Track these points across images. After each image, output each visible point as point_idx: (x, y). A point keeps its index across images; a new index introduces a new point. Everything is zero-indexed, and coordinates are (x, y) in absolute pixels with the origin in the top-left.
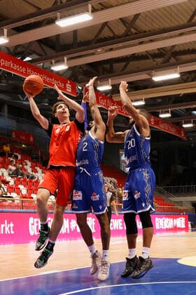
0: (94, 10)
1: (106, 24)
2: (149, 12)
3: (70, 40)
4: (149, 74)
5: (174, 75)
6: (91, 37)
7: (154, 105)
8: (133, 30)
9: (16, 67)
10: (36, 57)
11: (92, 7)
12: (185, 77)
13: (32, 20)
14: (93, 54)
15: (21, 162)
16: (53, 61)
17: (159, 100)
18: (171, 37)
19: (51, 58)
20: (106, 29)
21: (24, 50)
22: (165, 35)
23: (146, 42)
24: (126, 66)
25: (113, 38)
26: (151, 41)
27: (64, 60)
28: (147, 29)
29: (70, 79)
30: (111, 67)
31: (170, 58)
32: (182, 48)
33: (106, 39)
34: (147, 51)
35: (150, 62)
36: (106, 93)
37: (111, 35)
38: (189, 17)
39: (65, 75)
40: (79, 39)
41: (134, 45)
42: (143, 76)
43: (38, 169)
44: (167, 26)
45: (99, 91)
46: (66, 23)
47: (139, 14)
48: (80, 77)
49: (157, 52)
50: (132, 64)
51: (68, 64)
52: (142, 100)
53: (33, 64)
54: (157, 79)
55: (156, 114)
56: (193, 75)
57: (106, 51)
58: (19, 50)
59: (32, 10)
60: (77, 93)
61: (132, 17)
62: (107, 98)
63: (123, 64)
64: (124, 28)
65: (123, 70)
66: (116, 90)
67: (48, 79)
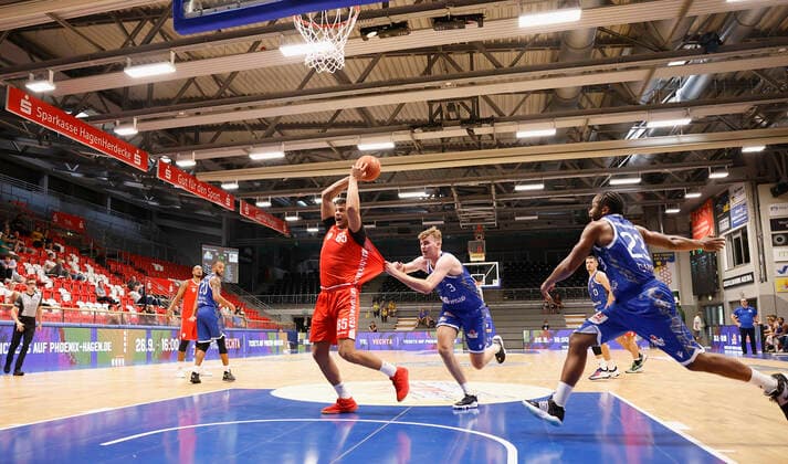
0: (178, 60)
1: (192, 80)
2: (250, 71)
3: (144, 97)
4: (244, 150)
6: (171, 94)
7: (251, 190)
8: (227, 91)
9: (63, 125)
10: (94, 113)
11: (176, 56)
12: (291, 158)
13: (92, 63)
14: (173, 117)
15: (65, 256)
17: (257, 184)
18: (277, 105)
19: (118, 117)
20: (192, 86)
21: (76, 101)
22: (269, 102)
23: (245, 109)
24: (216, 137)
25: (201, 99)
26: (251, 108)
27: (132, 122)
28: (246, 92)
29: (140, 148)
30: (197, 136)
31: (274, 132)
32: (289, 121)
33: (191, 100)
34: (244, 121)
35: (247, 134)
36: (188, 170)
37: (199, 95)
38: (300, 83)
39: (133, 142)
40: (156, 95)
41: (229, 111)
42: (236, 152)
43: (88, 266)
44: (272, 91)
45: (177, 167)
46: (139, 74)
47: (237, 72)
48: (154, 146)
49: (257, 122)
50: (226, 135)
51: (138, 128)
52: (235, 182)
53: (89, 123)
54: (255, 157)
55: (252, 202)
56: (301, 156)
57: (191, 115)
58: (69, 101)
59: (94, 50)
61: (226, 77)
62: (188, 177)
63: (212, 134)
64: (216, 86)
65: (213, 141)
66: (202, 166)
67: (109, 146)
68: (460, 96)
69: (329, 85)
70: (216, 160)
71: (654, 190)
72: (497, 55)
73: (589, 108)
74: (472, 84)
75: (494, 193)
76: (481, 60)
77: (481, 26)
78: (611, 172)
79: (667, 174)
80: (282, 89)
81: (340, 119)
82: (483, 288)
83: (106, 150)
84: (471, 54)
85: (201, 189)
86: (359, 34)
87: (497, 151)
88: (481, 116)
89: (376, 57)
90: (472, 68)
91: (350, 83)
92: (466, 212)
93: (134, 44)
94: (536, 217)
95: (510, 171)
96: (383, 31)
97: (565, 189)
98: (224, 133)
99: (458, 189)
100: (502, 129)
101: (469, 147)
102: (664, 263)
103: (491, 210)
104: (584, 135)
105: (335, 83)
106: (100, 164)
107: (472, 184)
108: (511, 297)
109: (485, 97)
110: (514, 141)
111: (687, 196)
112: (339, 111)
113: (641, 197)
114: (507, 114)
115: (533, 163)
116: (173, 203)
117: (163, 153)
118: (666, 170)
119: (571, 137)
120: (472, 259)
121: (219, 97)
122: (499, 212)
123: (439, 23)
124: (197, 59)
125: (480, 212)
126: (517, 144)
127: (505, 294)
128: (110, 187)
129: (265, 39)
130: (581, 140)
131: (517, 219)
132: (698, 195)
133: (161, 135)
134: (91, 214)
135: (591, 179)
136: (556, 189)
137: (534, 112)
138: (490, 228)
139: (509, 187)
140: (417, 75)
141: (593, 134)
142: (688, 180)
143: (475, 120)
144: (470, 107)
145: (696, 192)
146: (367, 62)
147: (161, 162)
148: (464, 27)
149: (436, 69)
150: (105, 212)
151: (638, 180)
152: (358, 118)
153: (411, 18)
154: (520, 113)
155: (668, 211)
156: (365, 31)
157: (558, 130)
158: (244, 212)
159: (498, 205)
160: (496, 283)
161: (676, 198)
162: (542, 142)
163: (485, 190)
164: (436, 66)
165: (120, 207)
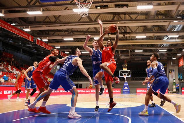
0: (43, 11)
1: (47, 17)
2: (65, 15)
3: (33, 20)
4: (62, 37)
5: (71, 39)
6: (42, 20)
7: (64, 49)
8: (58, 20)
9: (7, 27)
10: (17, 24)
11: (43, 9)
12: (75, 40)
13: (17, 9)
14: (42, 27)
15: (6, 65)
16: (24, 27)
17: (66, 47)
18: (72, 25)
19: (24, 26)
20: (48, 18)
21: (12, 20)
22: (69, 24)
23: (63, 26)
24: (54, 33)
26: (65, 26)
27: (29, 27)
28: (63, 21)
29: (31, 35)
30: (49, 33)
31: (71, 33)
32: (75, 30)
33: (47, 22)
34: (62, 29)
35: (63, 33)
36: (46, 42)
37: (50, 21)
38: (78, 20)
39: (29, 33)
40: (36, 20)
41: (58, 26)
42: (60, 38)
43: (14, 69)
44: (71, 21)
45: (42, 41)
46: (31, 13)
47: (61, 15)
48: (36, 35)
49: (66, 30)
50: (57, 33)
51: (31, 29)
52: (59, 46)
53: (16, 27)
54: (65, 39)
55: (64, 52)
56: (78, 40)
57: (47, 27)
58: (10, 20)
59: (17, 5)
60: (34, 41)
61: (57, 16)
62: (46, 44)
63: (53, 32)
64: (55, 19)
65: (53, 34)
66: (49, 41)
67: (21, 34)
68: (122, 26)
69: (86, 21)
70: (54, 40)
71: (170, 53)
72: (132, 16)
73: (154, 31)
74: (125, 23)
75: (130, 52)
76: (127, 17)
77: (127, 8)
78: (160, 48)
79: (173, 49)
80: (73, 21)
81: (89, 30)
82: (126, 77)
83: (21, 35)
84: (125, 15)
85: (49, 48)
86: (95, 7)
87: (131, 41)
88: (127, 32)
89: (99, 14)
90: (125, 19)
91: (92, 20)
92: (122, 57)
93: (30, 5)
94: (140, 59)
95: (134, 46)
96: (101, 7)
97: (148, 52)
98: (56, 32)
99: (121, 51)
100: (132, 35)
101: (123, 40)
102: (172, 72)
103: (129, 57)
104: (153, 38)
105: (88, 20)
106: (19, 39)
107: (124, 49)
108: (134, 80)
109: (128, 27)
110: (135, 39)
111: (178, 55)
112: (89, 28)
113: (167, 55)
114: (134, 32)
115: (140, 45)
116: (41, 51)
117: (39, 37)
118: (173, 48)
119: (150, 38)
120: (123, 69)
121: (55, 22)
122: (131, 57)
123: (117, 6)
124: (49, 11)
125: (126, 57)
126: (136, 39)
127: (132, 79)
128: (22, 46)
129: (69, 6)
130: (152, 39)
131: (136, 59)
132: (180, 55)
133: (38, 32)
134: (16, 53)
135: (154, 50)
136: (146, 52)
137: (141, 31)
138: (129, 61)
139: (134, 51)
140: (110, 19)
141: (155, 38)
142: (178, 51)
143: (125, 33)
144: (124, 29)
145: (180, 54)
146: (97, 15)
147: (38, 39)
148: (123, 8)
149: (116, 18)
150: (20, 53)
151: (166, 50)
152: (94, 30)
153: (110, 4)
154: (137, 31)
155: (173, 59)
156: (97, 7)
157: (146, 36)
158: (61, 54)
159: (131, 55)
160: (130, 76)
161: (175, 55)
162: (143, 39)
163: (127, 51)
164: (116, 17)
165: (25, 52)
